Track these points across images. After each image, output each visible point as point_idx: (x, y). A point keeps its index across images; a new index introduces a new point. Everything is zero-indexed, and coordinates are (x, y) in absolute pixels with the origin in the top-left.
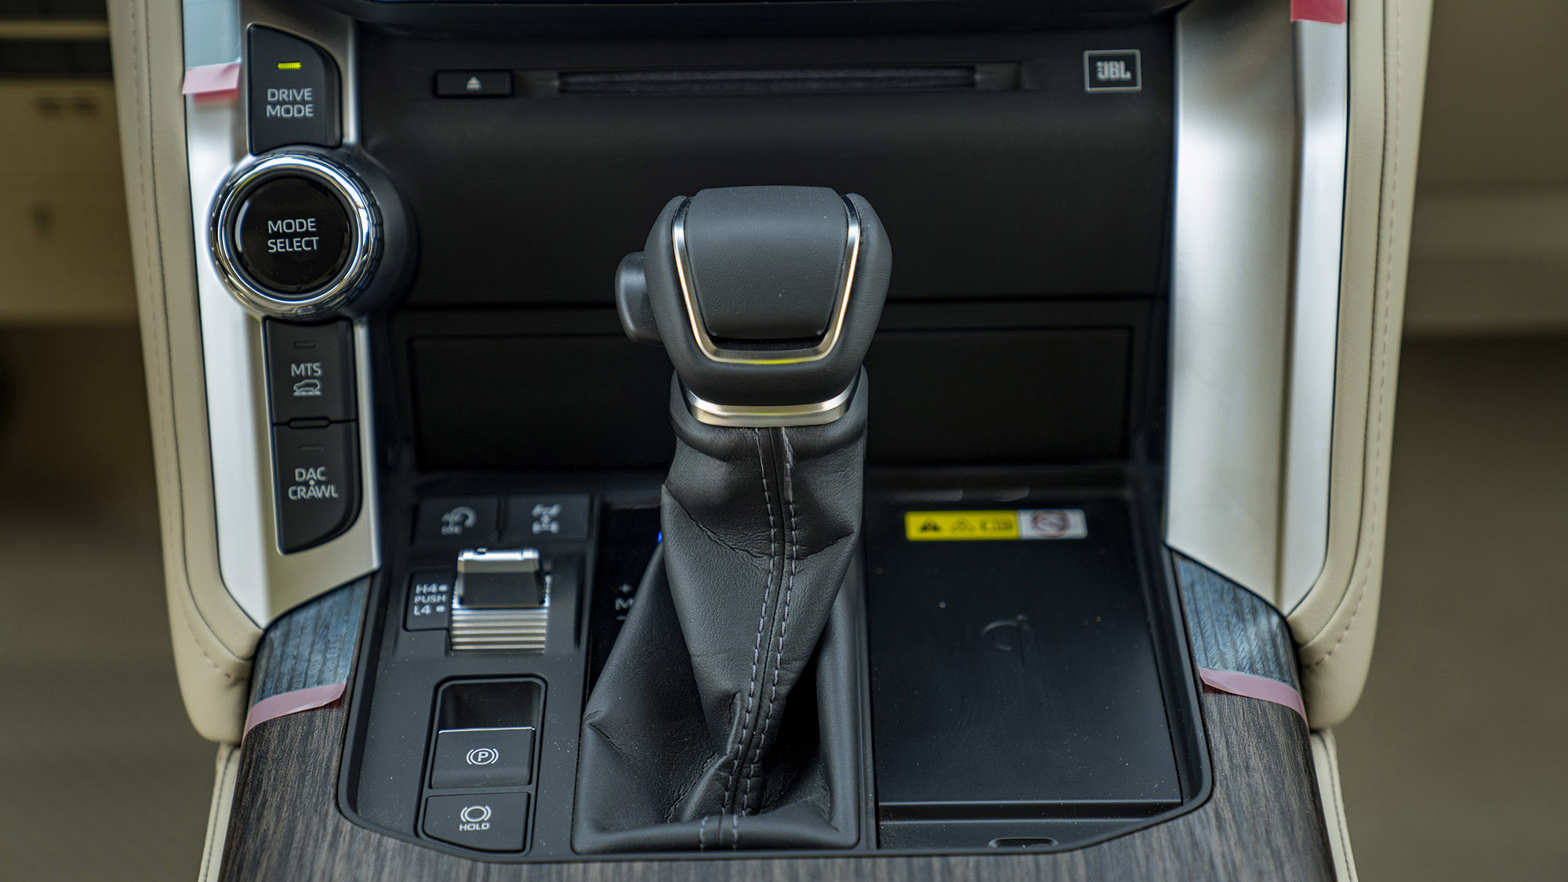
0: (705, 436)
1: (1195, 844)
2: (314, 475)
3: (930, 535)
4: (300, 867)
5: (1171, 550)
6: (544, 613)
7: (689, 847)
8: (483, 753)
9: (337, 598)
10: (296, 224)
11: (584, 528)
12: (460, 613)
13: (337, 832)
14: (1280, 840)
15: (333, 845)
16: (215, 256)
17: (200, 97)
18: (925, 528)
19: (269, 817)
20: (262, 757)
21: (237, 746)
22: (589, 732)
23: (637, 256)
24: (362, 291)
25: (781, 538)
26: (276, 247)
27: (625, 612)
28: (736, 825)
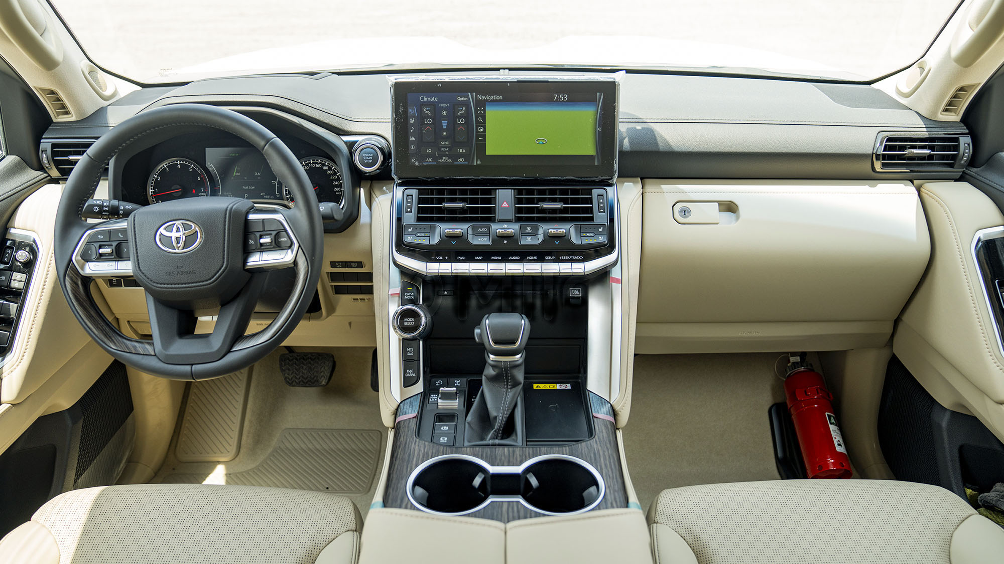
0: (492, 363)
1: (591, 446)
2: (411, 371)
3: (538, 388)
4: (408, 447)
5: (588, 390)
6: (457, 401)
7: (488, 445)
8: (445, 427)
9: (415, 397)
10: (410, 320)
11: (466, 385)
12: (440, 401)
13: (416, 441)
14: (608, 445)
15: (415, 443)
16: (393, 326)
17: (392, 294)
18: (537, 387)
19: (402, 439)
20: (400, 427)
21: (393, 428)
22: (467, 424)
23: (479, 326)
24: (422, 333)
25: (507, 385)
26: (406, 324)
27: (474, 401)
28: (497, 441)
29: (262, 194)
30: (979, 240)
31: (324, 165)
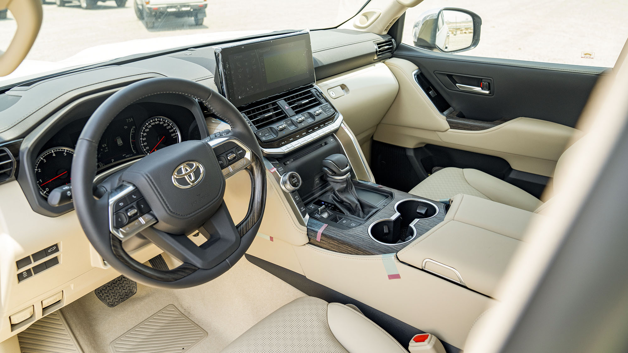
2: (302, 208)
29: (124, 155)
30: (415, 75)
31: (160, 121)
